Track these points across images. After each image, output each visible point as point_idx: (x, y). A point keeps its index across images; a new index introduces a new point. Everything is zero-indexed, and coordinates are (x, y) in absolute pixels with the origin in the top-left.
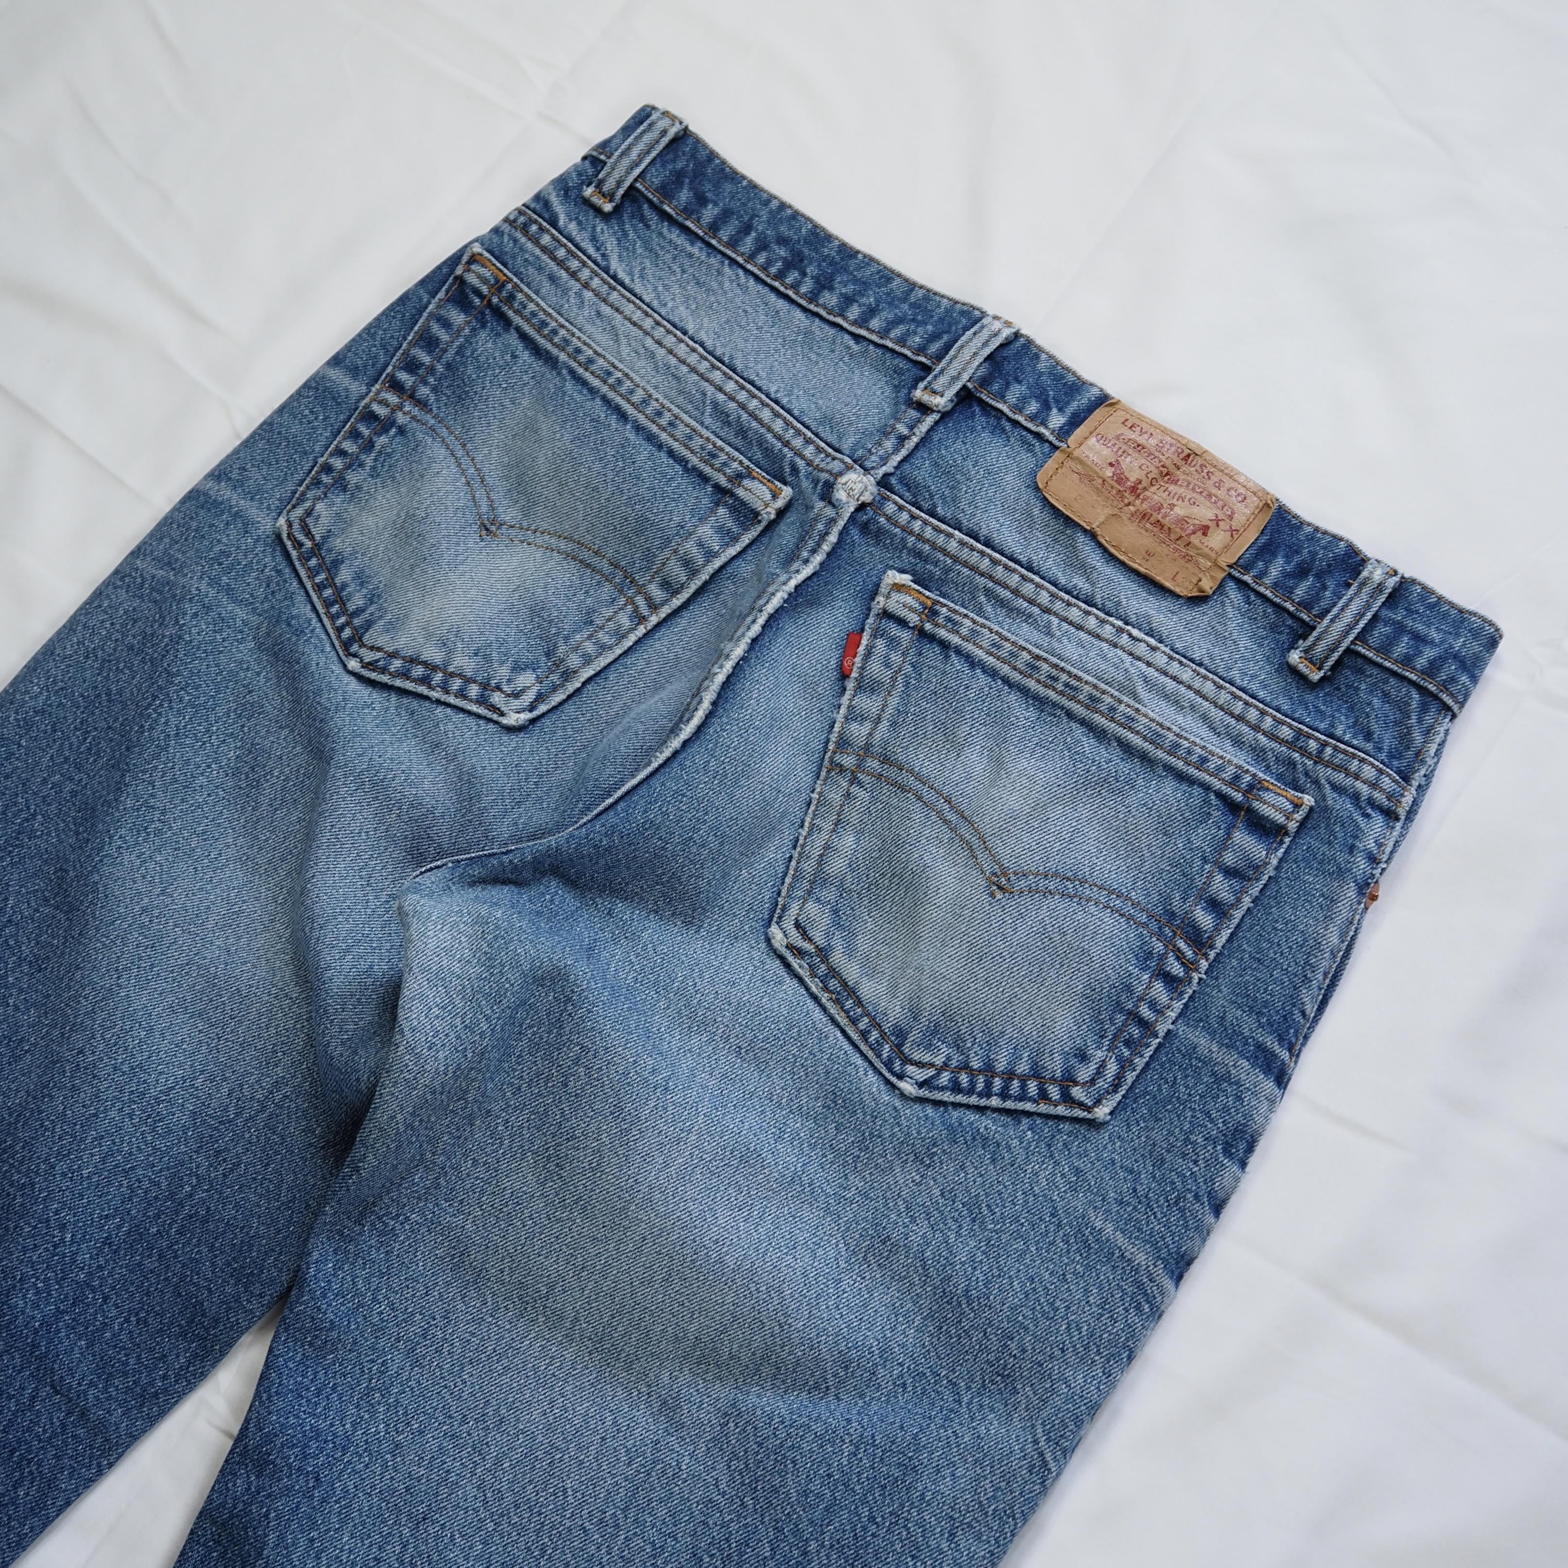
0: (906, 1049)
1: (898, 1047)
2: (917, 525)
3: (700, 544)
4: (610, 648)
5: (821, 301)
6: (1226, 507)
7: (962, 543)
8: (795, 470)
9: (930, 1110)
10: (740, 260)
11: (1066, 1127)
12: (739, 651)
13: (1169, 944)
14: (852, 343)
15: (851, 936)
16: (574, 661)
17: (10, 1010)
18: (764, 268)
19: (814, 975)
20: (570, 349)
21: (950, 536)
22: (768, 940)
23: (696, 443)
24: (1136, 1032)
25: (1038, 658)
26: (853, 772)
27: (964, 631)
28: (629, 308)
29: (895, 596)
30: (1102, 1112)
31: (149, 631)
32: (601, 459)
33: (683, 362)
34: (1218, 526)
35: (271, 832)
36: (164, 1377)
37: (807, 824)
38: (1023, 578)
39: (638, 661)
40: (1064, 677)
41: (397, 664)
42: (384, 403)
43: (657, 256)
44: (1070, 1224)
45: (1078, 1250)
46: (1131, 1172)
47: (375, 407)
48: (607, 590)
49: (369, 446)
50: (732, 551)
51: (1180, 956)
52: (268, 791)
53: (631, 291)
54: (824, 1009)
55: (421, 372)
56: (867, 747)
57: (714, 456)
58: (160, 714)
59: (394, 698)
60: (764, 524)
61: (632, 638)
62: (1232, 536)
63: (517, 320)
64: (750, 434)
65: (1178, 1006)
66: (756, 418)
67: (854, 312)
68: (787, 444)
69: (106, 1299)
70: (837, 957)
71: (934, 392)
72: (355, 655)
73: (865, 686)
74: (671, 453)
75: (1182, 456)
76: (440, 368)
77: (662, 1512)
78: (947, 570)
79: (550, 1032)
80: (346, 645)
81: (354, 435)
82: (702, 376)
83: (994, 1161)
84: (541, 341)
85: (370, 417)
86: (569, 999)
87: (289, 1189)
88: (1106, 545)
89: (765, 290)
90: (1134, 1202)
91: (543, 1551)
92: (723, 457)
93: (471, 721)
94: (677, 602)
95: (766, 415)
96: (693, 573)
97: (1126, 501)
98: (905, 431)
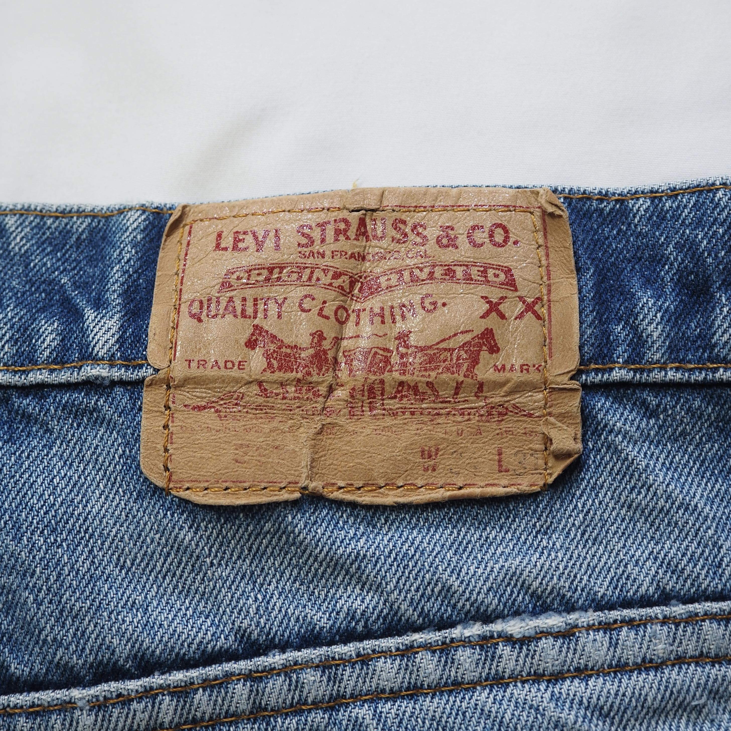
6: (491, 272)
34: (503, 317)
38: (254, 680)
62: (538, 317)
75: (352, 233)
88: (349, 497)
97: (323, 389)
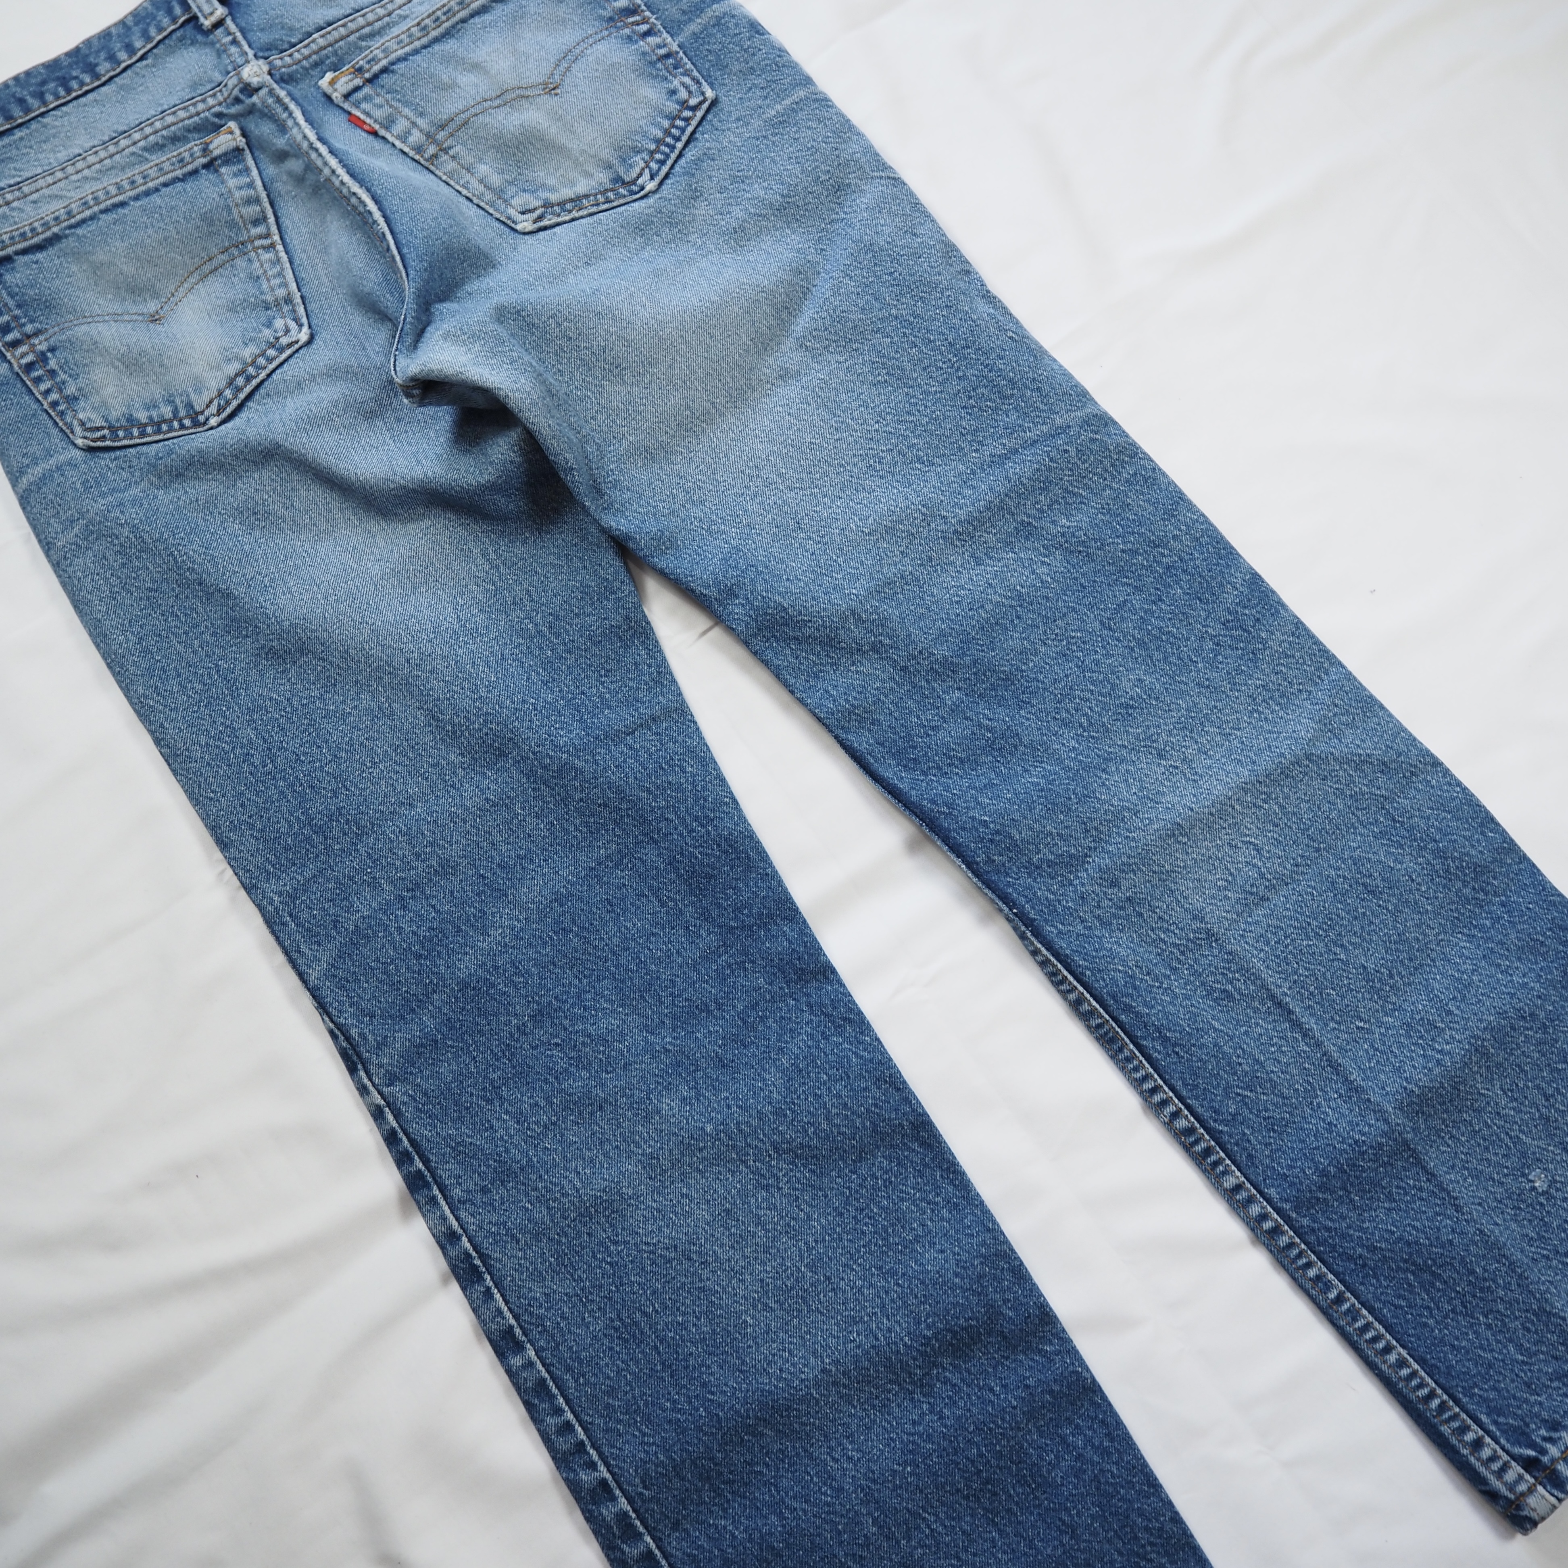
0: (627, 179)
1: (624, 183)
2: (297, 56)
3: (241, 188)
4: (283, 269)
5: (103, 72)
7: (322, 36)
8: (219, 115)
9: (669, 181)
10: (43, 110)
11: (710, 117)
12: (333, 162)
13: (626, 25)
14: (144, 62)
15: (544, 186)
16: (281, 293)
17: (354, 712)
18: (58, 97)
19: (559, 215)
20: (52, 223)
21: (314, 41)
22: (525, 234)
23: (167, 166)
24: (671, 61)
25: (418, 24)
26: (441, 150)
27: (381, 55)
28: (41, 183)
29: (338, 86)
30: (710, 94)
31: (117, 548)
32: (146, 227)
33: (101, 161)
35: (307, 512)
36: (650, 666)
37: (460, 189)
39: (299, 257)
40: (439, 13)
41: (228, 393)
42: (23, 356)
43: (10, 158)
44: (766, 130)
45: (784, 128)
46: (750, 89)
47: (24, 361)
48: (240, 262)
49: (52, 373)
50: (255, 172)
51: (638, 24)
52: (276, 508)
53: (28, 179)
54: (582, 217)
55: (13, 325)
56: (428, 136)
57: (182, 160)
58: (185, 554)
59: (250, 404)
60: (246, 147)
61: (283, 254)
63: (10, 251)
64: (179, 134)
65: (665, 35)
66: (169, 126)
67: (122, 55)
68: (198, 114)
69: (583, 693)
70: (553, 198)
71: (212, 14)
72: (207, 419)
73: (388, 123)
74: (165, 185)
76: (17, 312)
77: (844, 397)
78: (335, 53)
79: (533, 333)
80: (196, 424)
81: (38, 380)
82: (117, 153)
83: (713, 160)
84: (35, 240)
85: (29, 367)
86: (518, 312)
87: (559, 558)
89: (75, 103)
90: (768, 90)
91: (842, 466)
92: (186, 155)
93: (292, 361)
94: (272, 220)
95: (170, 119)
96: (257, 201)
98: (230, 38)
